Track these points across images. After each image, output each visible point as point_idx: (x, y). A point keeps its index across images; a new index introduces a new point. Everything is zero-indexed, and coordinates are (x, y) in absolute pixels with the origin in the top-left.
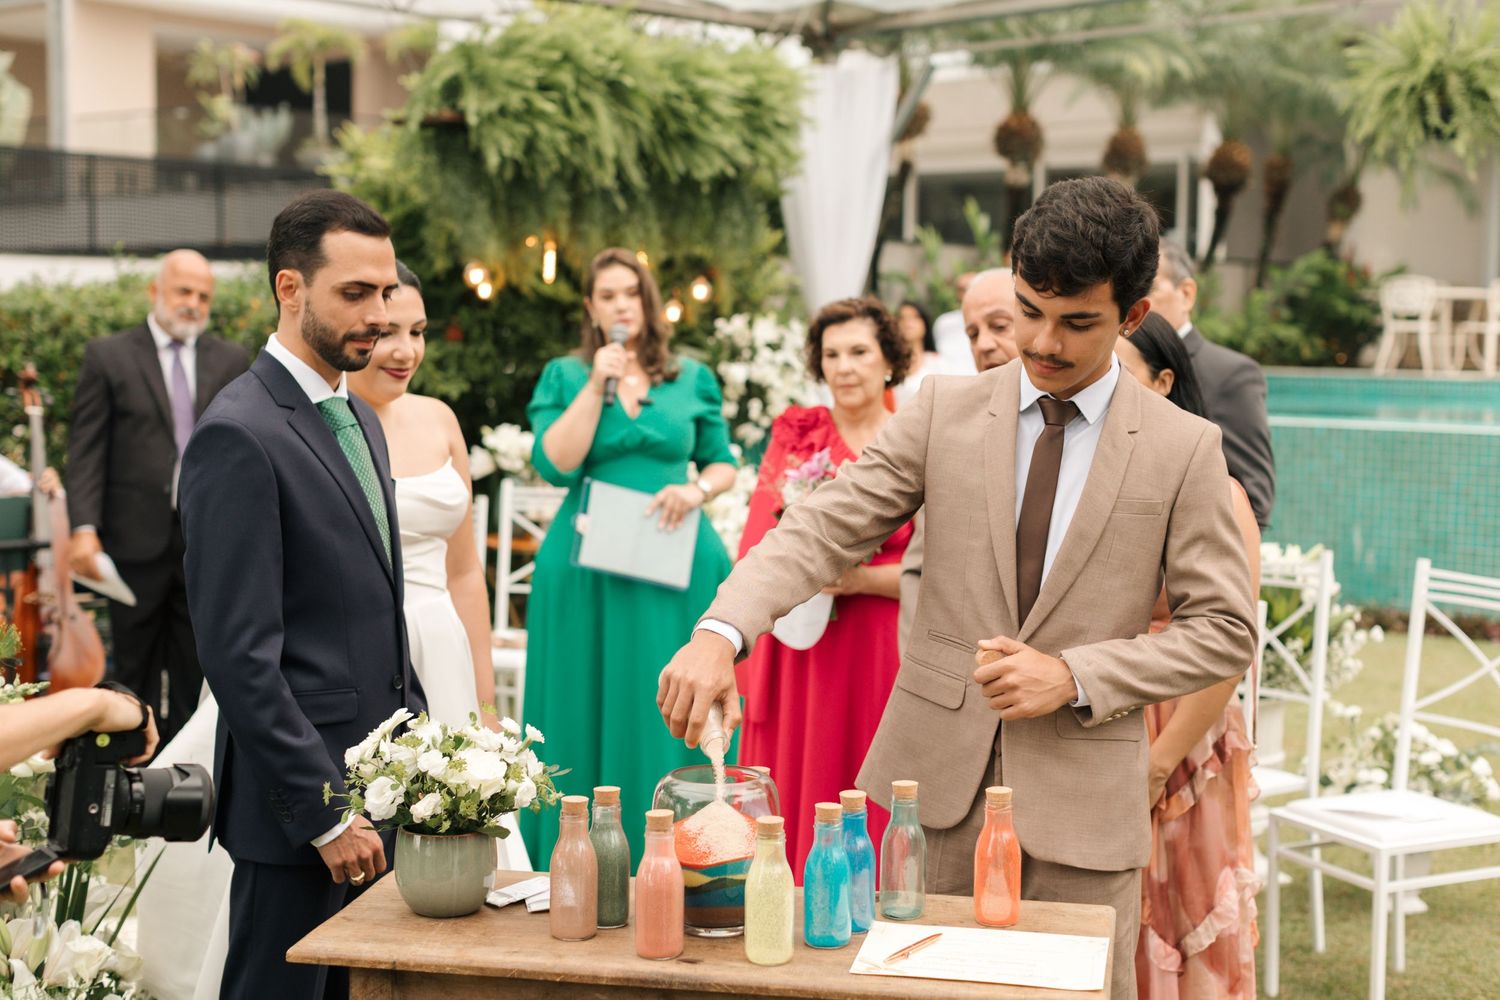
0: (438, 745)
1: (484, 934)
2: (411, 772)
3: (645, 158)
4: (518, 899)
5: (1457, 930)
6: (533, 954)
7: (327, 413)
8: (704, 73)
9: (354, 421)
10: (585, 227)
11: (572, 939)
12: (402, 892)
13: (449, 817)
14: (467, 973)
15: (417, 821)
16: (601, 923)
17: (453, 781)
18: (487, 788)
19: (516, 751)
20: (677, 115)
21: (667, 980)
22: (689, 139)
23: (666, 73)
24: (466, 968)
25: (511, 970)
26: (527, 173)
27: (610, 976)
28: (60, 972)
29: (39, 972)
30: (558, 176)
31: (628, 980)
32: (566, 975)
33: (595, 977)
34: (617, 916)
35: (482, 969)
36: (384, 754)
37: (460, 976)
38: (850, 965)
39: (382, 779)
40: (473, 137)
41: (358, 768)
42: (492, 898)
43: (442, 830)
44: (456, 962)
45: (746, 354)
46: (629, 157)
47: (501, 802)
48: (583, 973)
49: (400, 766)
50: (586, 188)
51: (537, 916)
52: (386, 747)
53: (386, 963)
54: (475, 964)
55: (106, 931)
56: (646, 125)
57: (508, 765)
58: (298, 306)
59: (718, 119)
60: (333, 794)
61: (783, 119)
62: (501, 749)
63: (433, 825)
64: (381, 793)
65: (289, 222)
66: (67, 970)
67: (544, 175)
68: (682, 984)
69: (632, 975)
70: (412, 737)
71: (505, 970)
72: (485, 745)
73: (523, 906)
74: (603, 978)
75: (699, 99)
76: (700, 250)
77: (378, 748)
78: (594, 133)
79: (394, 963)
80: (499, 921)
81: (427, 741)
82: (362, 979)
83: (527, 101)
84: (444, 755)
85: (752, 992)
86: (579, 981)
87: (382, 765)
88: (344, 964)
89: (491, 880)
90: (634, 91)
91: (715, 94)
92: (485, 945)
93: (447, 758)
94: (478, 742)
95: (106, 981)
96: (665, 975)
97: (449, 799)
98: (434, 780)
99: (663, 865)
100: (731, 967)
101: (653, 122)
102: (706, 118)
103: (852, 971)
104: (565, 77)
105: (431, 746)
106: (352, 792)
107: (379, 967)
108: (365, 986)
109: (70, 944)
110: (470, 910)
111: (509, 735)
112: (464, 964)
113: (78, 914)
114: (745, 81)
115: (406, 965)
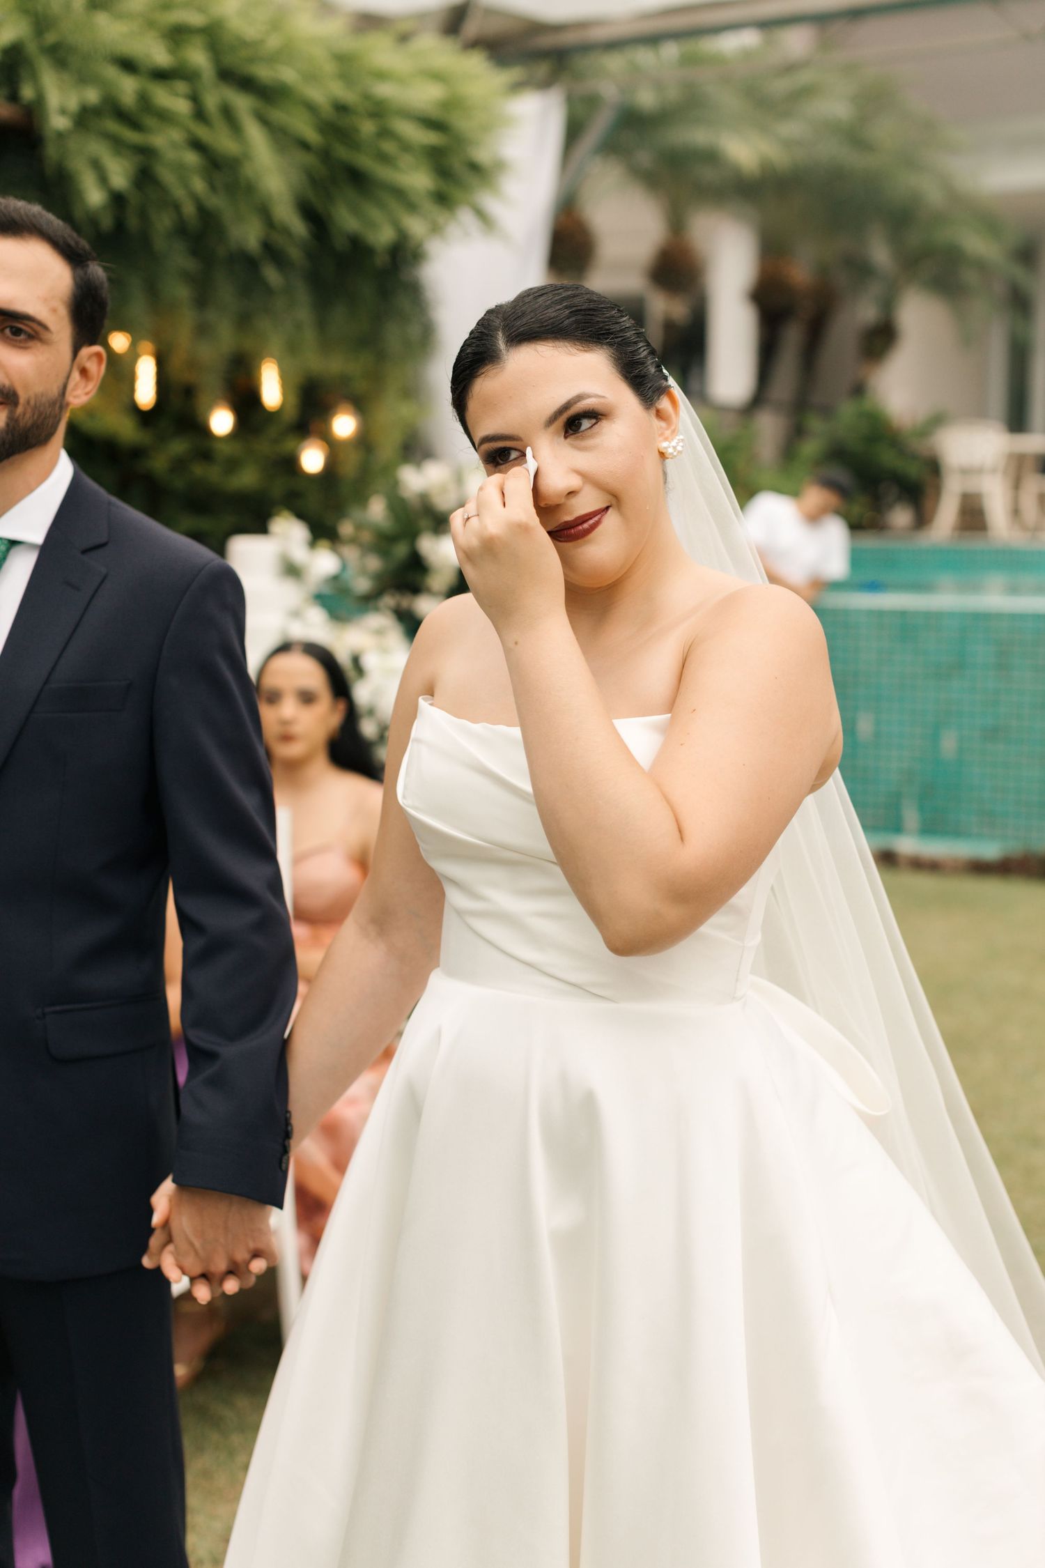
8: (381, 75)
20: (349, 138)
22: (358, 179)
23: (333, 70)
26: (134, 219)
30: (185, 229)
50: (219, 250)
59: (406, 147)
75: (379, 114)
83: (144, 96)
91: (398, 107)
102: (389, 147)
104: (198, 57)
114: (434, 92)
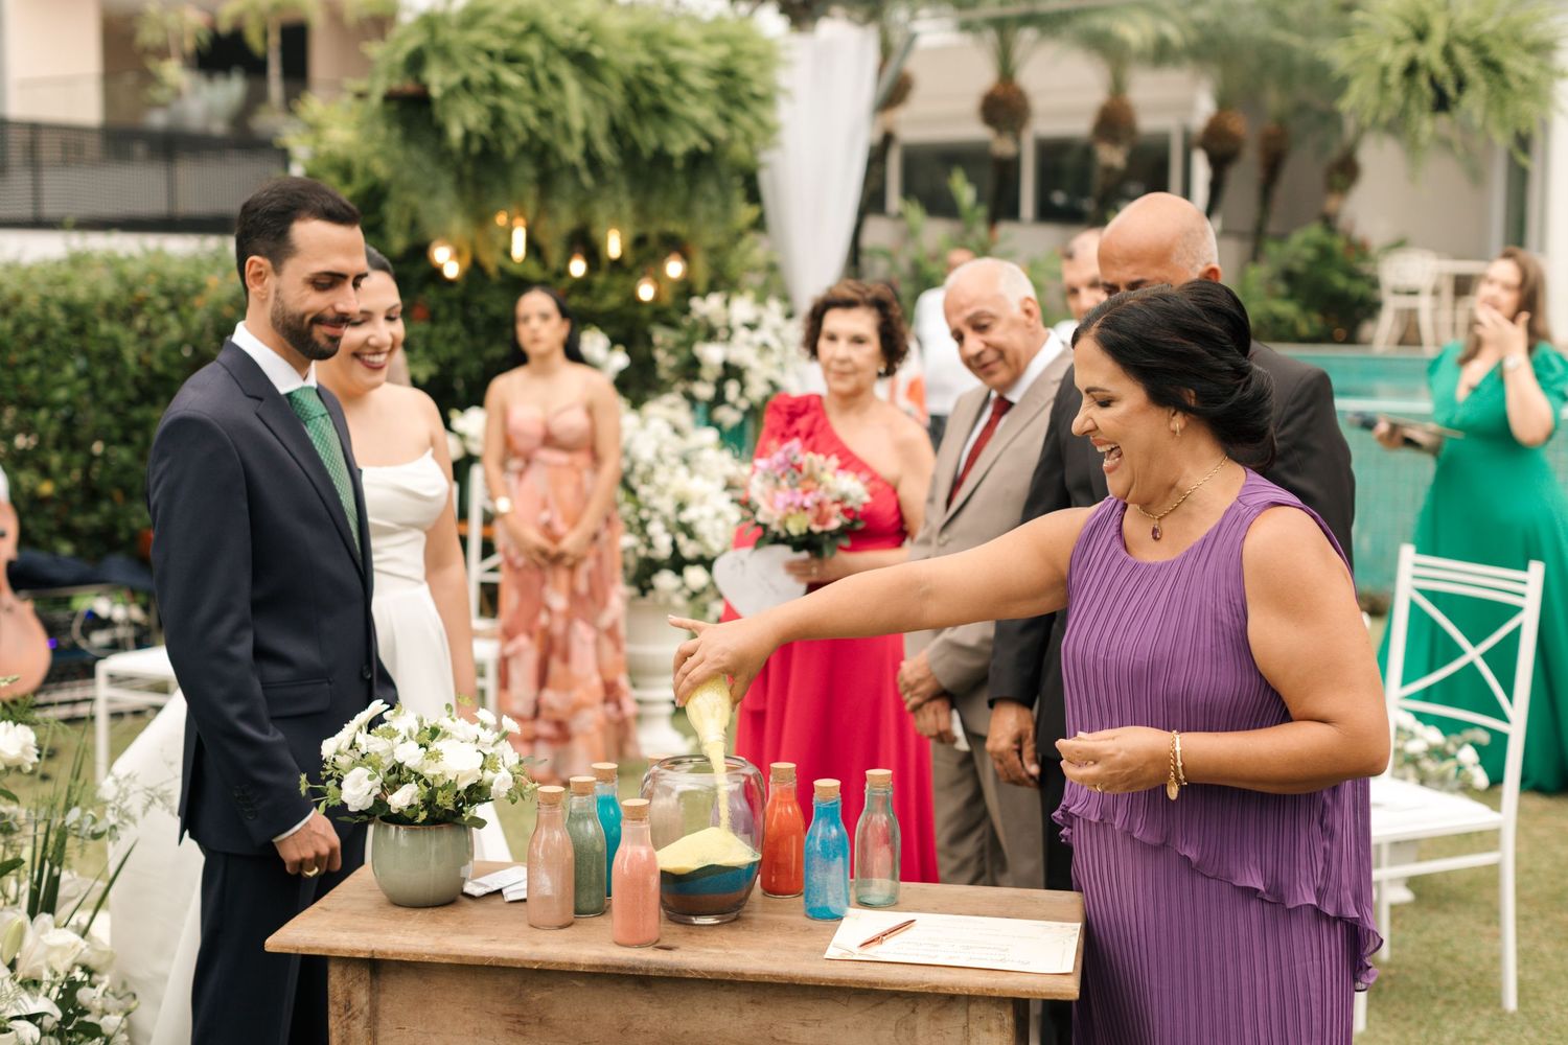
0: (414, 736)
1: (462, 923)
2: (387, 763)
3: (616, 132)
4: (495, 888)
5: (1442, 920)
6: (510, 942)
7: (297, 403)
8: (676, 43)
9: (324, 411)
10: (555, 203)
11: (549, 927)
12: (379, 883)
13: (426, 808)
14: (445, 961)
15: (394, 811)
16: (578, 912)
17: (429, 772)
18: (464, 779)
19: (492, 741)
20: (650, 87)
21: (644, 966)
22: (662, 112)
23: (637, 44)
24: (444, 956)
25: (489, 958)
26: (494, 147)
27: (587, 963)
28: (34, 965)
29: (12, 966)
30: (524, 150)
31: (605, 966)
32: (544, 962)
33: (573, 964)
34: (594, 904)
35: (460, 957)
36: (361, 745)
37: (438, 964)
38: (824, 951)
39: (359, 770)
40: (437, 110)
41: (334, 760)
42: (469, 888)
43: (419, 820)
44: (435, 950)
45: (722, 334)
46: (599, 130)
47: (477, 792)
48: (560, 960)
49: (377, 758)
50: (553, 163)
51: (513, 906)
52: (363, 739)
53: (364, 952)
54: (453, 952)
55: (78, 924)
56: (617, 98)
57: (485, 755)
58: (268, 294)
59: (692, 90)
60: (309, 786)
61: (758, 89)
62: (477, 740)
63: (410, 816)
64: (358, 784)
65: (257, 210)
66: (41, 963)
67: (510, 149)
68: (659, 970)
69: (609, 962)
70: (389, 728)
71: (483, 958)
72: (463, 737)
73: (499, 896)
74: (580, 965)
75: (672, 70)
76: (675, 227)
77: (354, 739)
78: (563, 107)
79: (373, 951)
80: (476, 910)
81: (404, 732)
82: (341, 968)
83: (494, 76)
84: (421, 746)
85: (728, 978)
86: (556, 968)
87: (358, 756)
88: (323, 954)
89: (467, 871)
90: (604, 62)
91: (689, 65)
92: (463, 933)
93: (424, 749)
94: (454, 733)
95: (79, 975)
96: (642, 961)
97: (425, 789)
98: (410, 771)
99: (639, 854)
100: (708, 953)
101: (624, 94)
102: (680, 90)
103: (826, 956)
104: (533, 48)
105: (408, 738)
106: (328, 783)
107: (358, 956)
108: (343, 975)
109: (42, 937)
110: (448, 899)
111: (484, 726)
112: (441, 953)
113: (50, 907)
114: (719, 52)
115: (385, 954)
